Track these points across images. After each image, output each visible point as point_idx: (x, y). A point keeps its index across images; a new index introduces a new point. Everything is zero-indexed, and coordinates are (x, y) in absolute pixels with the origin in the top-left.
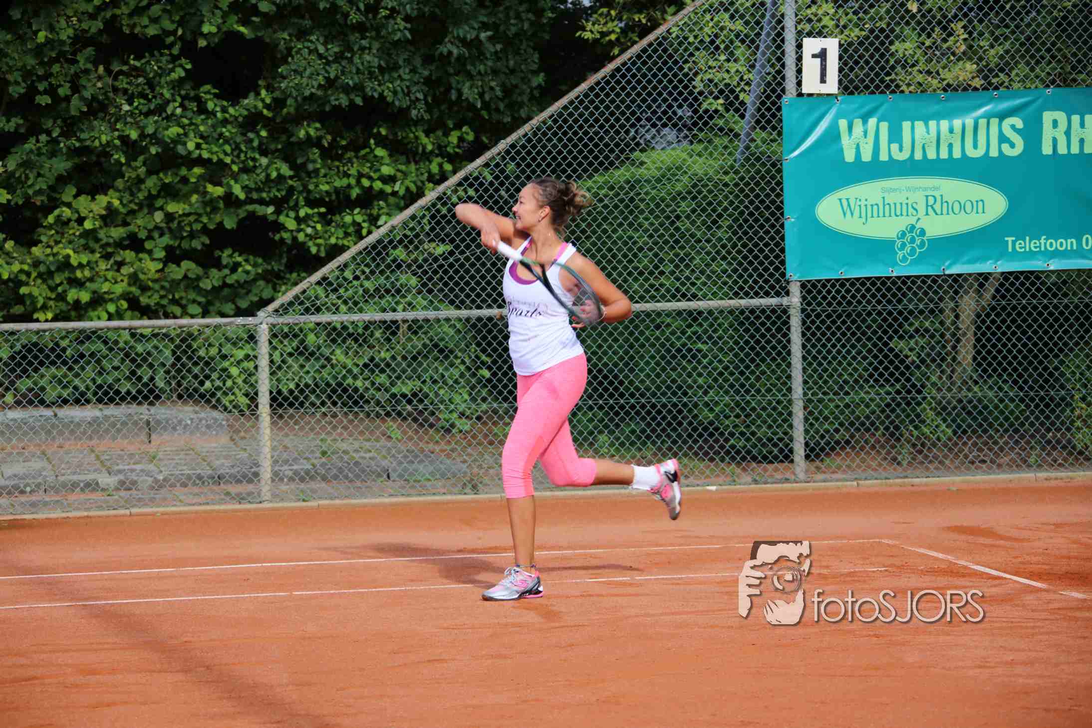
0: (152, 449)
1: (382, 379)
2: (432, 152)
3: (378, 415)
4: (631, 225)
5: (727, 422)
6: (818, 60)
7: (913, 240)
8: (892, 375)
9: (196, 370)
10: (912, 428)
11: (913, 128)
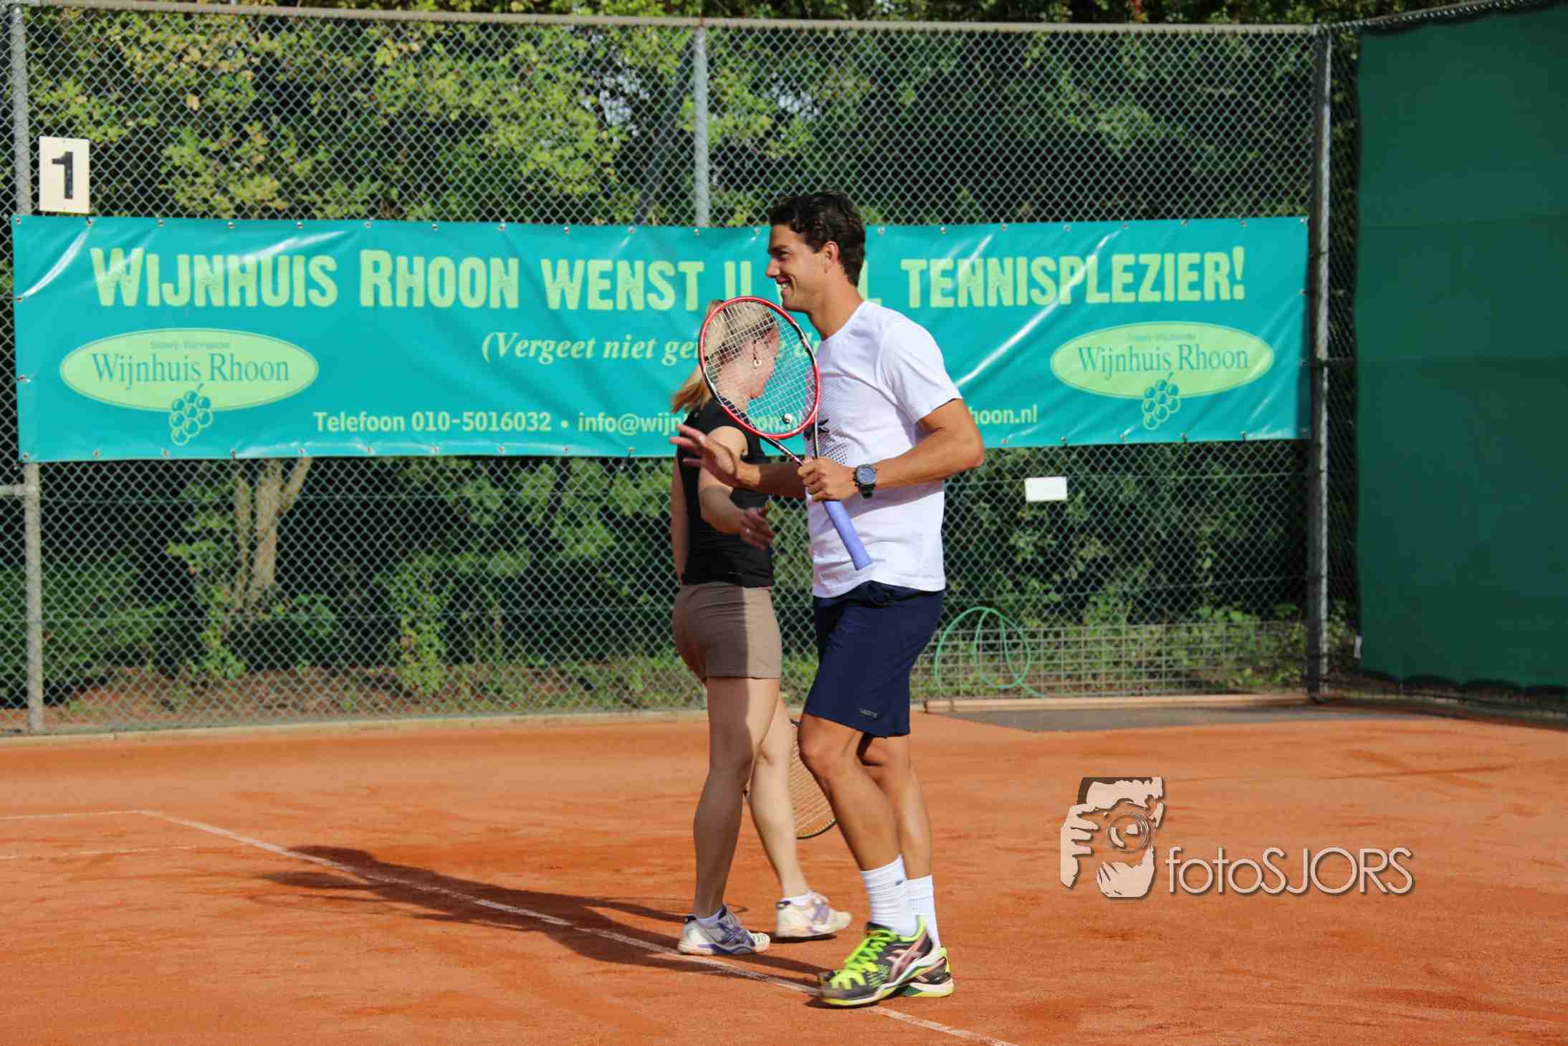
6: (62, 168)
7: (193, 413)
8: (163, 591)
10: (189, 662)
11: (192, 264)
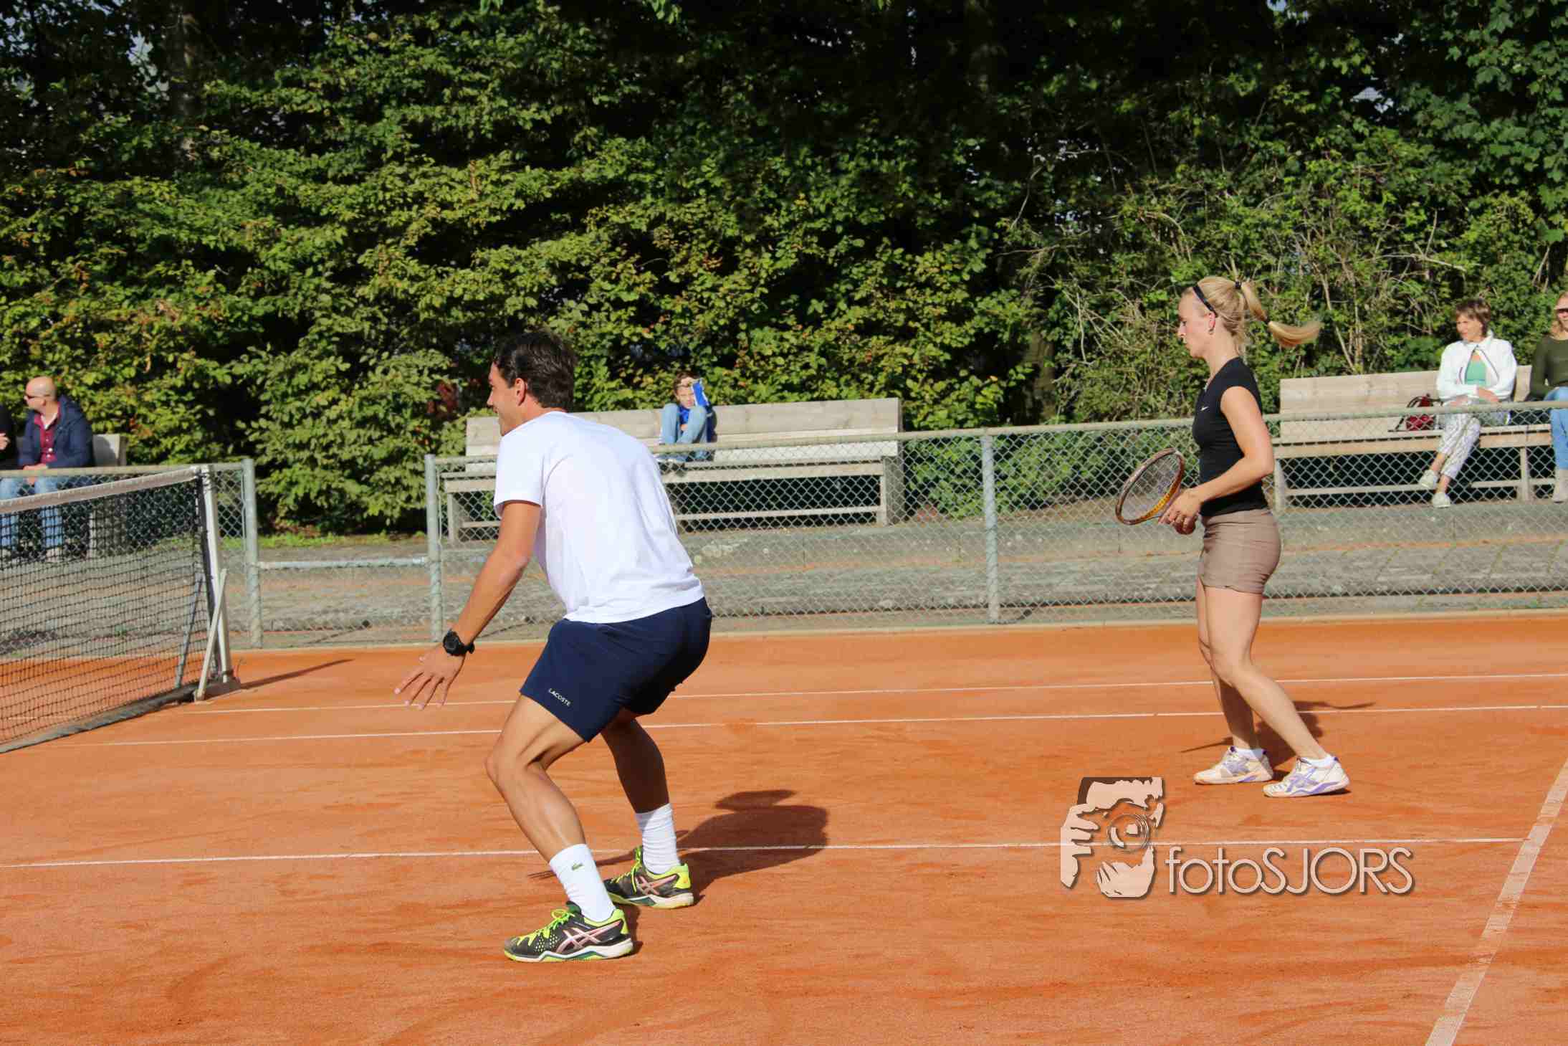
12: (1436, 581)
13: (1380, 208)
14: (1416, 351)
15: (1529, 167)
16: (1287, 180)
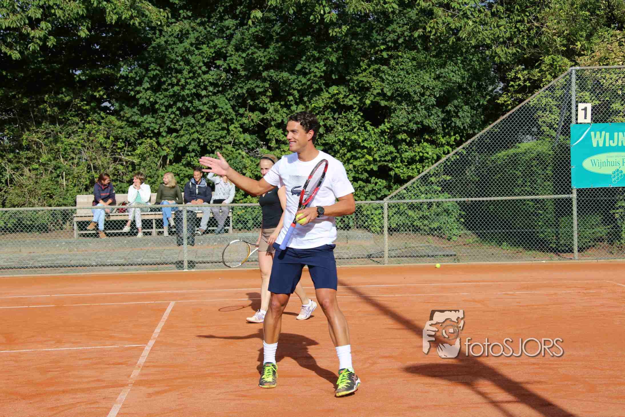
0: (348, 245)
1: (426, 222)
2: (445, 144)
3: (425, 235)
4: (515, 169)
5: (549, 238)
6: (584, 111)
7: (618, 175)
8: (610, 222)
9: (363, 218)
10: (617, 241)
11: (618, 135)
12: (125, 262)
13: (109, 141)
14: (121, 187)
15: (156, 131)
16: (79, 130)
